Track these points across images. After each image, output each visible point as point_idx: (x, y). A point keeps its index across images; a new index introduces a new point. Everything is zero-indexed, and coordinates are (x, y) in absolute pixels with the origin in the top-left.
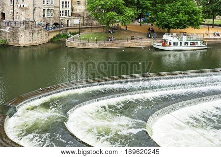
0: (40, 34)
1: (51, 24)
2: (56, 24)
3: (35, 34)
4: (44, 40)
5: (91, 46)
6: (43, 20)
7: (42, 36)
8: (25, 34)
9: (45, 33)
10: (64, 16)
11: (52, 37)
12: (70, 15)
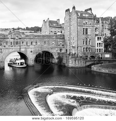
1: (89, 56)
2: (92, 57)
3: (77, 61)
4: (83, 65)
6: (83, 54)
7: (81, 63)
8: (72, 61)
9: (83, 61)
10: (99, 52)
11: (89, 64)
12: (103, 51)
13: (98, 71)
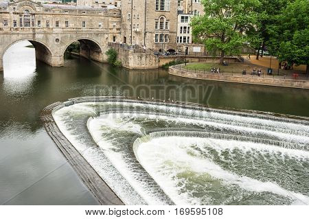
0: (148, 59)
1: (166, 50)
2: (170, 51)
3: (143, 58)
4: (154, 65)
5: (189, 75)
6: (155, 46)
7: (151, 61)
8: (134, 57)
9: (154, 59)
10: (182, 42)
11: (164, 64)
12: (190, 42)
13: (180, 75)
